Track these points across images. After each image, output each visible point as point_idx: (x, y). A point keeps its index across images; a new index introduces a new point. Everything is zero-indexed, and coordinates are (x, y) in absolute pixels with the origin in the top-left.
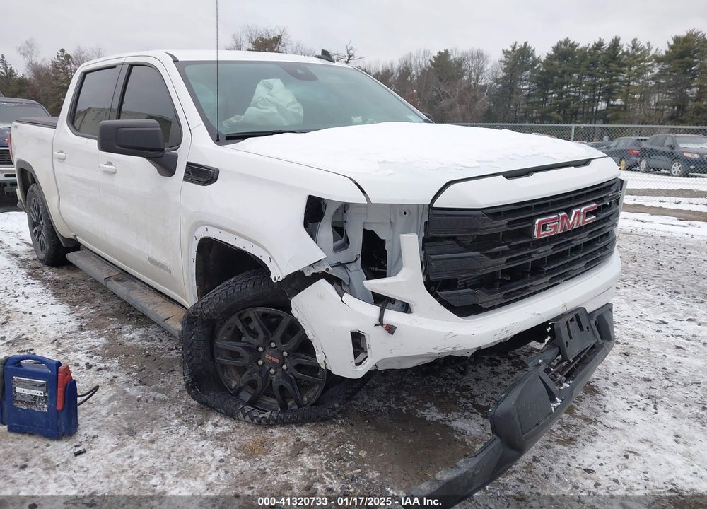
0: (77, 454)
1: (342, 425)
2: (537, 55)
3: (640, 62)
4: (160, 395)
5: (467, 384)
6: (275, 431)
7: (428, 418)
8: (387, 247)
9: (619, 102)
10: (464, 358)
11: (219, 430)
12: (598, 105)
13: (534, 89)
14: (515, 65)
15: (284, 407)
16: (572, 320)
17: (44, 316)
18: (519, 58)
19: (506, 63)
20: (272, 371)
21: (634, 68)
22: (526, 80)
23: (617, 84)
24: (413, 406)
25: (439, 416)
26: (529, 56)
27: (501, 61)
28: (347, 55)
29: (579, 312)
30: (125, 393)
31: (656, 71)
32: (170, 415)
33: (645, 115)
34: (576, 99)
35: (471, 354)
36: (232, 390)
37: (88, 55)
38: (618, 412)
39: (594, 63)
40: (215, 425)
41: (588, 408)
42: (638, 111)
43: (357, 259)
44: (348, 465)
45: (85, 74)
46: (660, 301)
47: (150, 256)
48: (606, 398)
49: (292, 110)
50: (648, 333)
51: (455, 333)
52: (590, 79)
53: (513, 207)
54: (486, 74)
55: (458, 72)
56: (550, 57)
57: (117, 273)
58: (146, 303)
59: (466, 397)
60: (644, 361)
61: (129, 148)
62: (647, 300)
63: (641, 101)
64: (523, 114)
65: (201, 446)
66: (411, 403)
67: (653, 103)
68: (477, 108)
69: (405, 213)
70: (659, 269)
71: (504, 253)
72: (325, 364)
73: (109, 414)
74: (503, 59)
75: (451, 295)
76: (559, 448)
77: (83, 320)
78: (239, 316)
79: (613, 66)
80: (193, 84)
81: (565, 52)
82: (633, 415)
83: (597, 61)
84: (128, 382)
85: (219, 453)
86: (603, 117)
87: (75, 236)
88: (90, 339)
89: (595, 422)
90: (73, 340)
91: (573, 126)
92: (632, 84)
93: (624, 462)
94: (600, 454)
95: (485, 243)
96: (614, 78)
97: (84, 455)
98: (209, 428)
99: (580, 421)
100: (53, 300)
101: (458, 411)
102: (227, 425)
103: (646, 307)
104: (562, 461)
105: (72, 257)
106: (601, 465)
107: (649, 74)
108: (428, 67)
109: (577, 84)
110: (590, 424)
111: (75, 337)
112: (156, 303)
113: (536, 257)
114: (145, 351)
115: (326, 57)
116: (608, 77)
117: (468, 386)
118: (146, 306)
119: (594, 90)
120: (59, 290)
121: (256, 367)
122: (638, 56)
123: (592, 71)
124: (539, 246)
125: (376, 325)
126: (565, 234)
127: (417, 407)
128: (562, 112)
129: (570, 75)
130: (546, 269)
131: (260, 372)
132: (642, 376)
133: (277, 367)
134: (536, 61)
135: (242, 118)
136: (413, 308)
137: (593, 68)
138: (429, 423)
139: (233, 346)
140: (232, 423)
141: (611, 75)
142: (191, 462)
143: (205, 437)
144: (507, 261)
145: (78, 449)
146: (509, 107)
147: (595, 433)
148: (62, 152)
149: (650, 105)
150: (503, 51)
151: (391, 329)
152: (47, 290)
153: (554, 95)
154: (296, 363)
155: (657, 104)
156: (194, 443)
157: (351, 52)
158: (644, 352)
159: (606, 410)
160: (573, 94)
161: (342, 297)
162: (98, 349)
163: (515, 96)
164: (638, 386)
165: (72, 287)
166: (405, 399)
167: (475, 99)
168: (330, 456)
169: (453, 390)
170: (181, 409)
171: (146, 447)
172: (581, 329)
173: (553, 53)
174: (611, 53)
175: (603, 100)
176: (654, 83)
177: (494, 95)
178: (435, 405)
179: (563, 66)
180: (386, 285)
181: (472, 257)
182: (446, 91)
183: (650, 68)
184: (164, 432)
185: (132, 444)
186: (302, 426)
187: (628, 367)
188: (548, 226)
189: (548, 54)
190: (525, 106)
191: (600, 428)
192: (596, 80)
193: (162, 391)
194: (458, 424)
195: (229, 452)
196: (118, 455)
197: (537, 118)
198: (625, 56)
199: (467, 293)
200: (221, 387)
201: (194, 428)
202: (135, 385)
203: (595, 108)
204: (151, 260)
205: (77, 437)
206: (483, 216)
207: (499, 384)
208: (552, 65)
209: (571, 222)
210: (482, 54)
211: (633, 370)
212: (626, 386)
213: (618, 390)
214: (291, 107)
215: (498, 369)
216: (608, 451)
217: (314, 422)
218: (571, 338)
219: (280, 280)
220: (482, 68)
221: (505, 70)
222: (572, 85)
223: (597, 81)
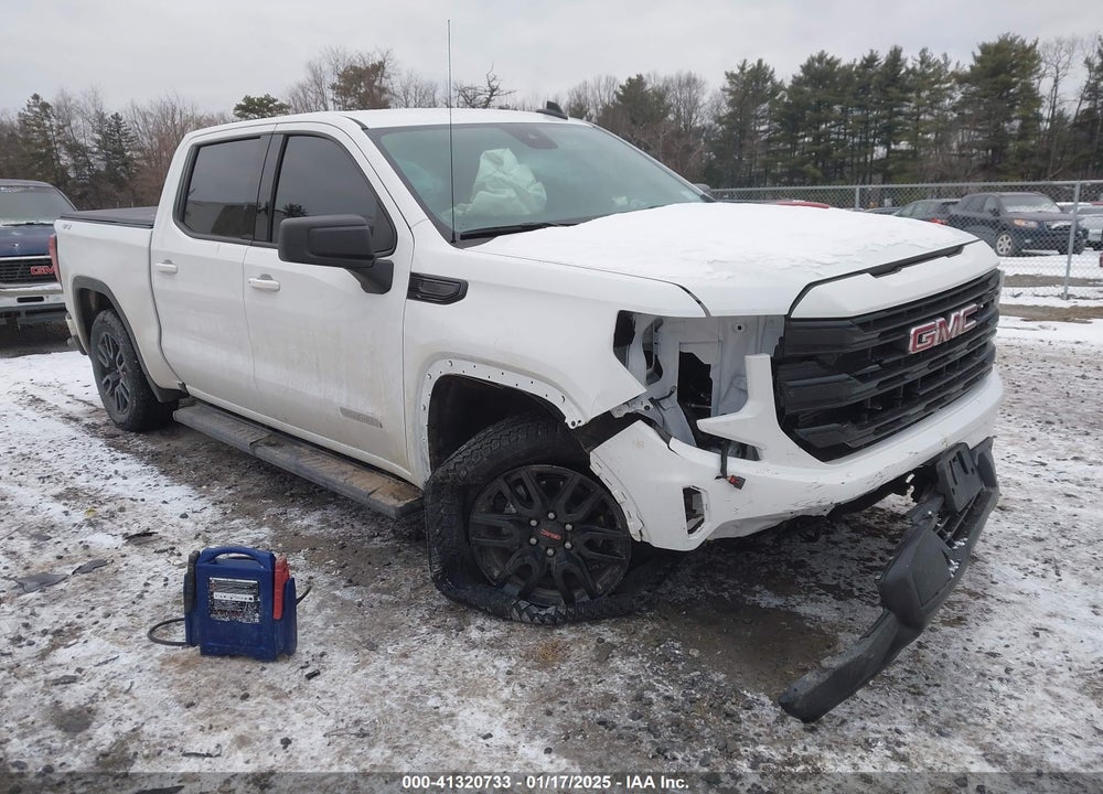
0: (310, 677)
1: (652, 619)
2: (778, 78)
3: (934, 83)
4: (385, 597)
5: (800, 558)
6: (564, 632)
7: (763, 605)
8: (713, 375)
9: (904, 145)
10: (819, 518)
11: (488, 635)
12: (873, 151)
13: (777, 131)
14: (746, 94)
15: (569, 601)
16: (954, 460)
17: (165, 502)
18: (751, 84)
19: (731, 93)
20: (550, 552)
21: (924, 94)
22: (762, 117)
23: (901, 118)
24: (738, 591)
25: (776, 602)
26: (766, 81)
27: (724, 90)
28: (488, 89)
29: (960, 449)
30: (335, 598)
31: (958, 96)
32: (412, 621)
33: (945, 164)
34: (841, 144)
35: (828, 511)
36: (495, 581)
37: (78, 102)
38: (1010, 582)
39: (865, 88)
40: (482, 629)
41: (970, 580)
42: (933, 158)
43: (672, 393)
44: (680, 668)
45: (198, 148)
46: (1029, 436)
47: (344, 404)
48: (990, 565)
49: (536, 193)
50: (1023, 479)
51: (820, 482)
52: (860, 113)
53: (885, 314)
54: (702, 110)
55: (659, 108)
56: (797, 82)
57: (265, 435)
58: (331, 474)
59: (803, 575)
60: (1028, 516)
61: (326, 255)
62: (1011, 436)
63: (938, 142)
64: (762, 170)
65: (473, 656)
66: (735, 587)
67: (954, 145)
68: (692, 164)
69: (740, 328)
70: (1016, 392)
71: (874, 375)
72: (641, 535)
73: (326, 625)
74: (728, 86)
75: (813, 433)
76: (947, 630)
77: (223, 505)
78: (505, 479)
79: (893, 91)
80: (399, 162)
81: (820, 73)
82: (1030, 584)
83: (869, 85)
84: (332, 584)
85: (502, 664)
86: (885, 170)
87: (184, 385)
88: (247, 530)
89: (984, 596)
90: (225, 533)
91: (858, 188)
92: (922, 117)
93: (1034, 642)
94: (1002, 634)
95: (853, 363)
96: (895, 109)
97: (318, 677)
98: (475, 634)
99: (964, 597)
100: (163, 480)
101: (799, 593)
102: (496, 628)
103: (1012, 444)
104: (956, 646)
105: (182, 415)
106: (1007, 646)
107: (947, 101)
108: (613, 103)
109: (841, 120)
110: (978, 598)
111: (224, 529)
112: (346, 473)
113: (910, 378)
114: (335, 541)
115: (553, 111)
116: (886, 109)
117: (802, 561)
118: (333, 477)
119: (867, 129)
120: (166, 464)
121: (527, 547)
122: (930, 76)
123: (861, 99)
124: (914, 364)
125: (717, 478)
126: (943, 346)
127: (743, 591)
128: (820, 164)
129: (829, 107)
130: (921, 393)
131: (534, 554)
132: (1031, 536)
133: (557, 545)
134: (778, 87)
135: (470, 208)
136: (763, 453)
137: (863, 96)
138: (767, 611)
139: (494, 519)
140: (504, 626)
141: (890, 104)
142: (470, 676)
143: (474, 645)
144: (877, 386)
145: (308, 671)
146: (740, 159)
147: (988, 609)
148: (169, 262)
149: (950, 149)
150: (726, 74)
151: (738, 482)
152: (149, 467)
153: (806, 139)
154: (587, 539)
155: (961, 147)
156: (463, 653)
157: (494, 84)
158: (1024, 504)
159: (994, 580)
160: (836, 136)
161: (668, 443)
162: (266, 542)
163: (747, 141)
164: (1028, 547)
165: (182, 460)
166: (723, 583)
167: (689, 150)
168: (652, 657)
169: (784, 567)
170: (424, 612)
171: (400, 663)
172: (966, 471)
173: (802, 74)
174: (889, 71)
175: (881, 143)
176: (955, 115)
177: (717, 142)
178: (766, 588)
179: (817, 94)
180: (727, 424)
181: (839, 381)
182: (643, 139)
183: (949, 92)
184: (414, 643)
185: (378, 661)
186: (599, 624)
187: (1009, 524)
188: (926, 336)
189: (794, 77)
190: (764, 157)
191: (993, 603)
192: (868, 114)
193: (387, 591)
194: (806, 609)
195: (514, 662)
196: (367, 675)
197: (782, 175)
198: (911, 76)
199: (833, 430)
200: (480, 578)
201: (454, 635)
202: (345, 587)
203: (869, 156)
204: (346, 412)
205: (297, 655)
206: (851, 326)
207: (843, 556)
208: (802, 93)
209: (950, 329)
210: (695, 80)
211: (1017, 528)
212: (1012, 550)
213: (1003, 554)
214: (532, 188)
215: (834, 537)
216: (1012, 630)
217: (614, 617)
218: (956, 483)
219: (580, 425)
220: (696, 101)
221: (730, 104)
222: (833, 123)
223: (870, 116)
